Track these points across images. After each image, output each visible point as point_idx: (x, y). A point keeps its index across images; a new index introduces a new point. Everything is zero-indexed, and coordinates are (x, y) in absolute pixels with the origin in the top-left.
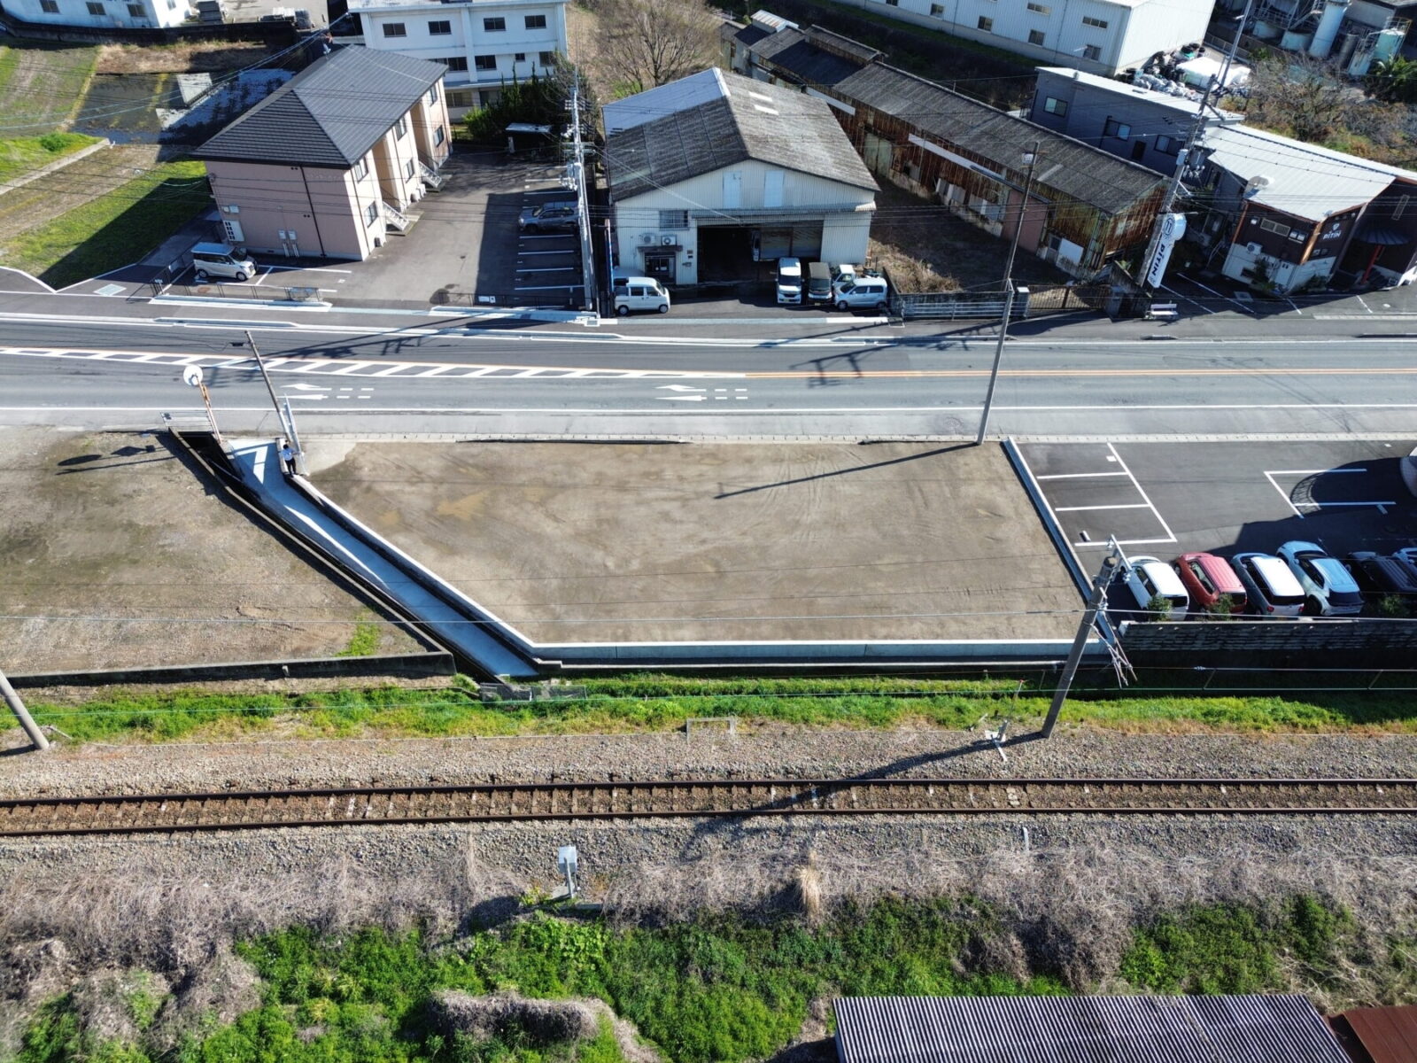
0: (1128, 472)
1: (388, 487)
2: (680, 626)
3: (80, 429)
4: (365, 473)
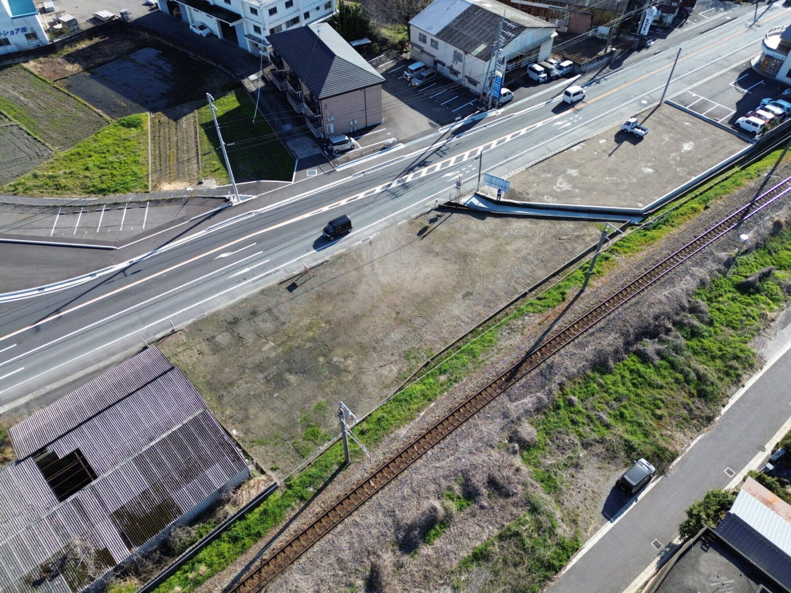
0: (702, 98)
2: (666, 187)
3: (405, 221)
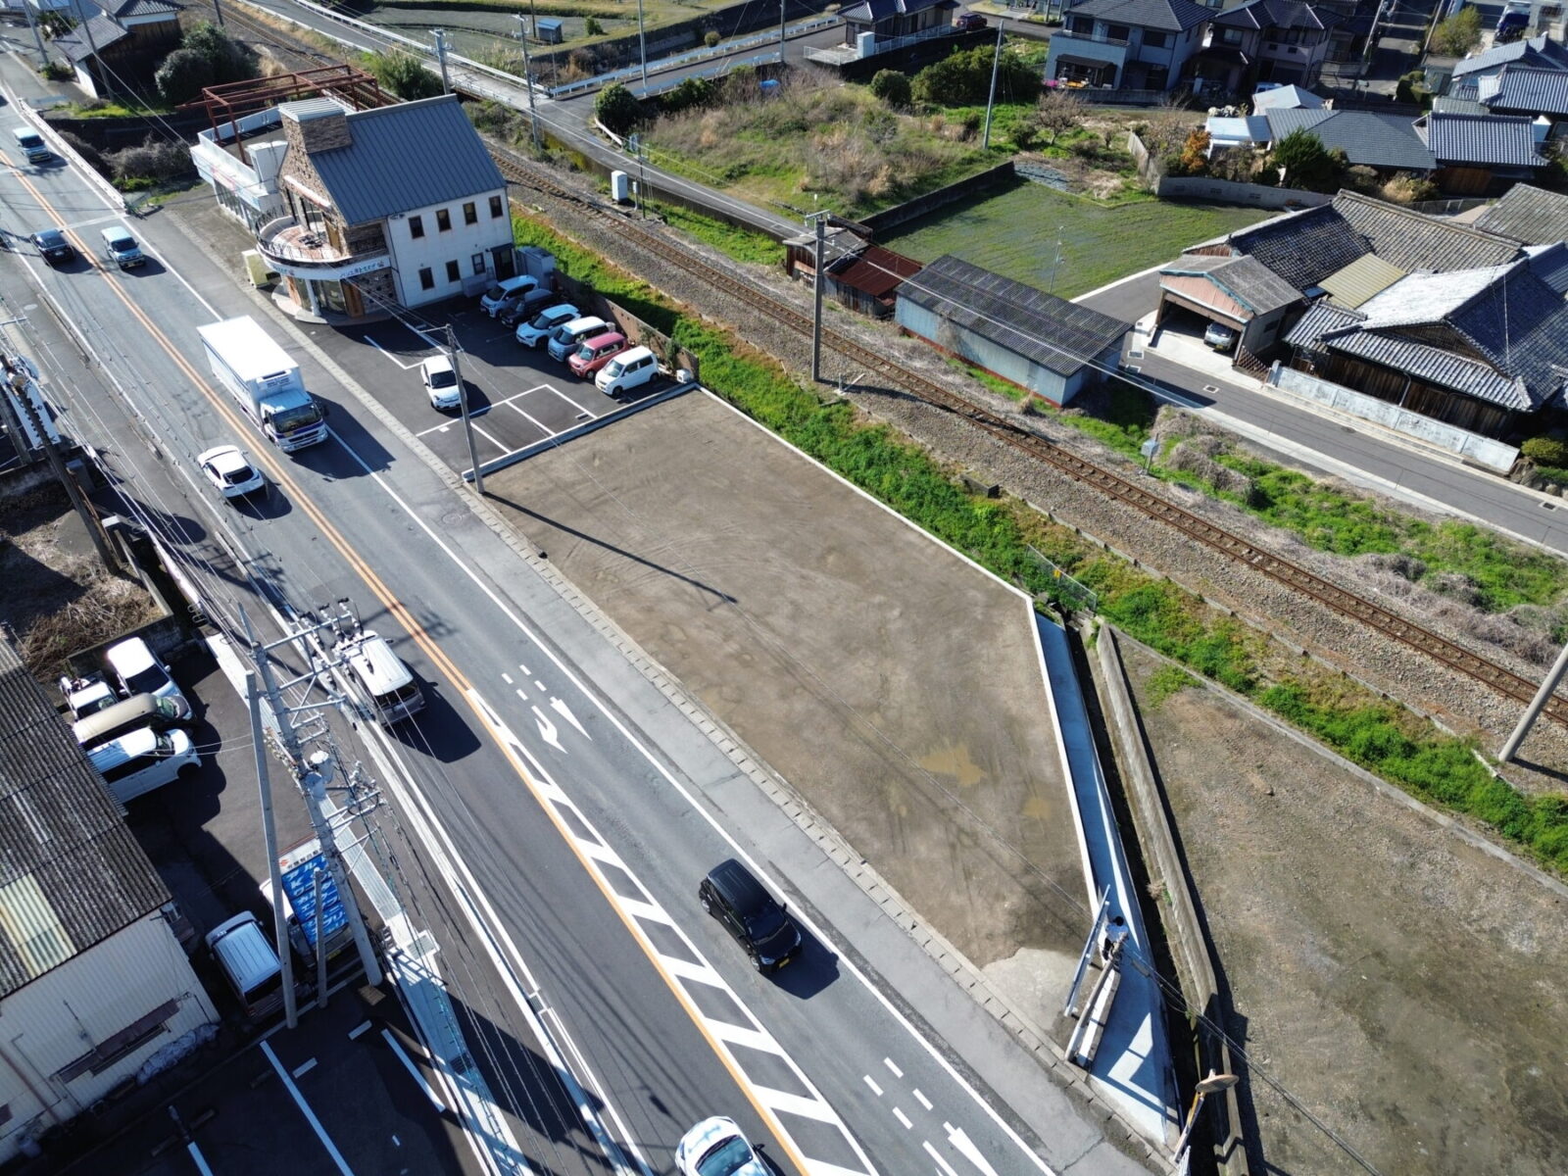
1: (1006, 854)
4: (1013, 900)
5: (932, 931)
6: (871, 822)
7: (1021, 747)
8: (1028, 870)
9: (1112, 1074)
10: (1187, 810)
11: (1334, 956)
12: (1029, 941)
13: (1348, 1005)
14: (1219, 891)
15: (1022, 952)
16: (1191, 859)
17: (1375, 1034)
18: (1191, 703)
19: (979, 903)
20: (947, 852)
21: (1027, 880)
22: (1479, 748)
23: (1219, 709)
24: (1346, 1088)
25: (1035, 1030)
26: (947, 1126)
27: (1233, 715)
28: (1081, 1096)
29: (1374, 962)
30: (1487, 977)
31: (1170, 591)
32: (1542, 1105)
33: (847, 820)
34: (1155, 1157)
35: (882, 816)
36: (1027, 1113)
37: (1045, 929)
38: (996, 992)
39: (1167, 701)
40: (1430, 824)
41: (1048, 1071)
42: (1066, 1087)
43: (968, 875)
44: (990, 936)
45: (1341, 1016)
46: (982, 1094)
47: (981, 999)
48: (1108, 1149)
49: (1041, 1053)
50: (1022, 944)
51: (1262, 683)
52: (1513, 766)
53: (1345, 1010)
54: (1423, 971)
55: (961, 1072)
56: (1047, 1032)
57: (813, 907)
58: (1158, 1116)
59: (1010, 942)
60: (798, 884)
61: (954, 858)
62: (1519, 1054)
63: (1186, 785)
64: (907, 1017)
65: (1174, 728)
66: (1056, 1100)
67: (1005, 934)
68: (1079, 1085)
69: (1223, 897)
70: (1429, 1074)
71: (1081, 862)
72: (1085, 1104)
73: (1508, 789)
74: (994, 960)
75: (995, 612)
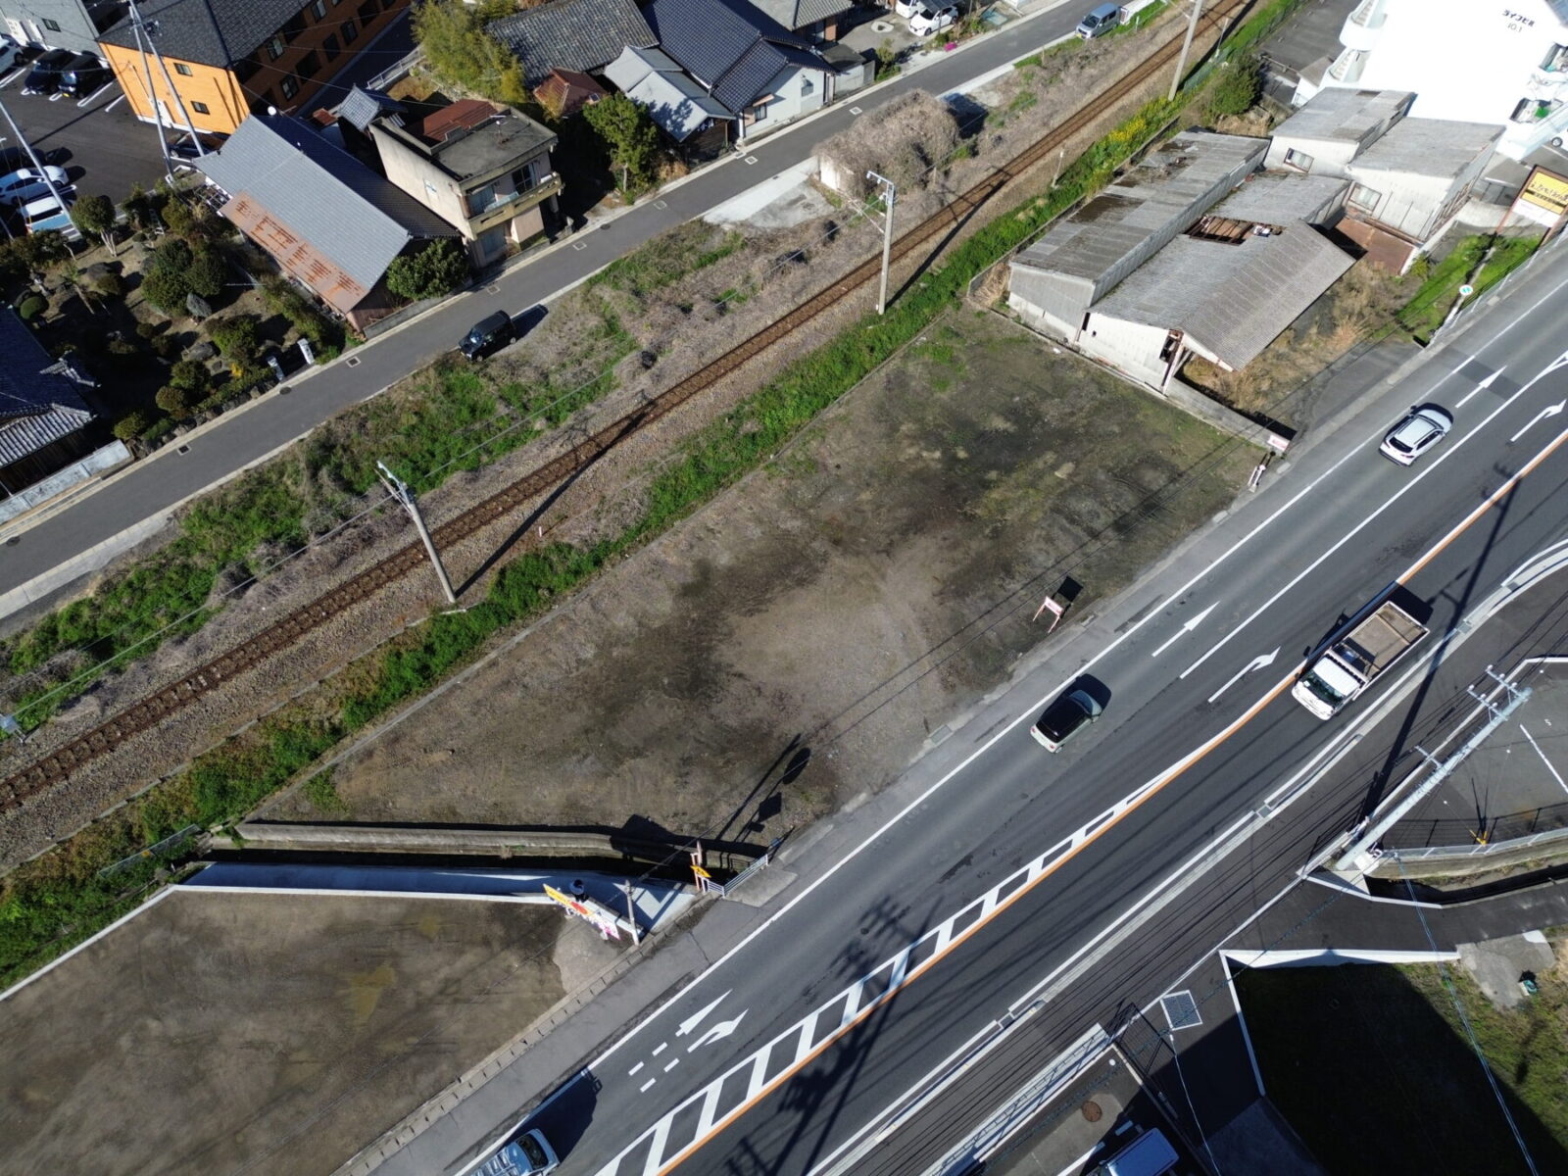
1: (470, 958)
4: (512, 960)
5: (531, 1028)
6: (418, 1071)
7: (362, 927)
8: (486, 942)
9: (652, 916)
10: (455, 813)
11: (585, 757)
12: (549, 954)
13: (619, 762)
14: (527, 811)
15: (556, 960)
16: (498, 822)
17: (638, 753)
18: (349, 780)
19: (511, 986)
20: (459, 1006)
21: (496, 947)
22: (441, 610)
23: (361, 762)
24: (669, 781)
25: (616, 962)
26: (678, 1034)
27: (370, 754)
28: (663, 941)
29: (590, 735)
30: (608, 678)
31: (211, 760)
32: (684, 686)
33: (412, 1093)
34: (702, 903)
35: (414, 1060)
36: (672, 977)
37: (541, 940)
38: (586, 985)
39: (343, 799)
40: (493, 664)
41: (645, 959)
42: (655, 950)
43: (484, 992)
44: (541, 982)
45: (625, 767)
46: (658, 1007)
47: (590, 997)
48: (696, 930)
49: (633, 961)
50: (550, 960)
51: (336, 721)
52: (461, 598)
53: (622, 763)
54: (600, 711)
55: (643, 1019)
56: (619, 954)
57: (496, 1129)
58: (680, 895)
59: (548, 968)
60: (472, 1142)
61: (468, 1001)
62: (655, 683)
63: (432, 807)
64: (600, 1054)
65: (374, 800)
66: (664, 957)
67: (541, 970)
68: (656, 939)
69: (532, 810)
70: (664, 733)
71: (486, 902)
72: (667, 940)
73: (477, 607)
74: (560, 982)
75: (184, 921)
